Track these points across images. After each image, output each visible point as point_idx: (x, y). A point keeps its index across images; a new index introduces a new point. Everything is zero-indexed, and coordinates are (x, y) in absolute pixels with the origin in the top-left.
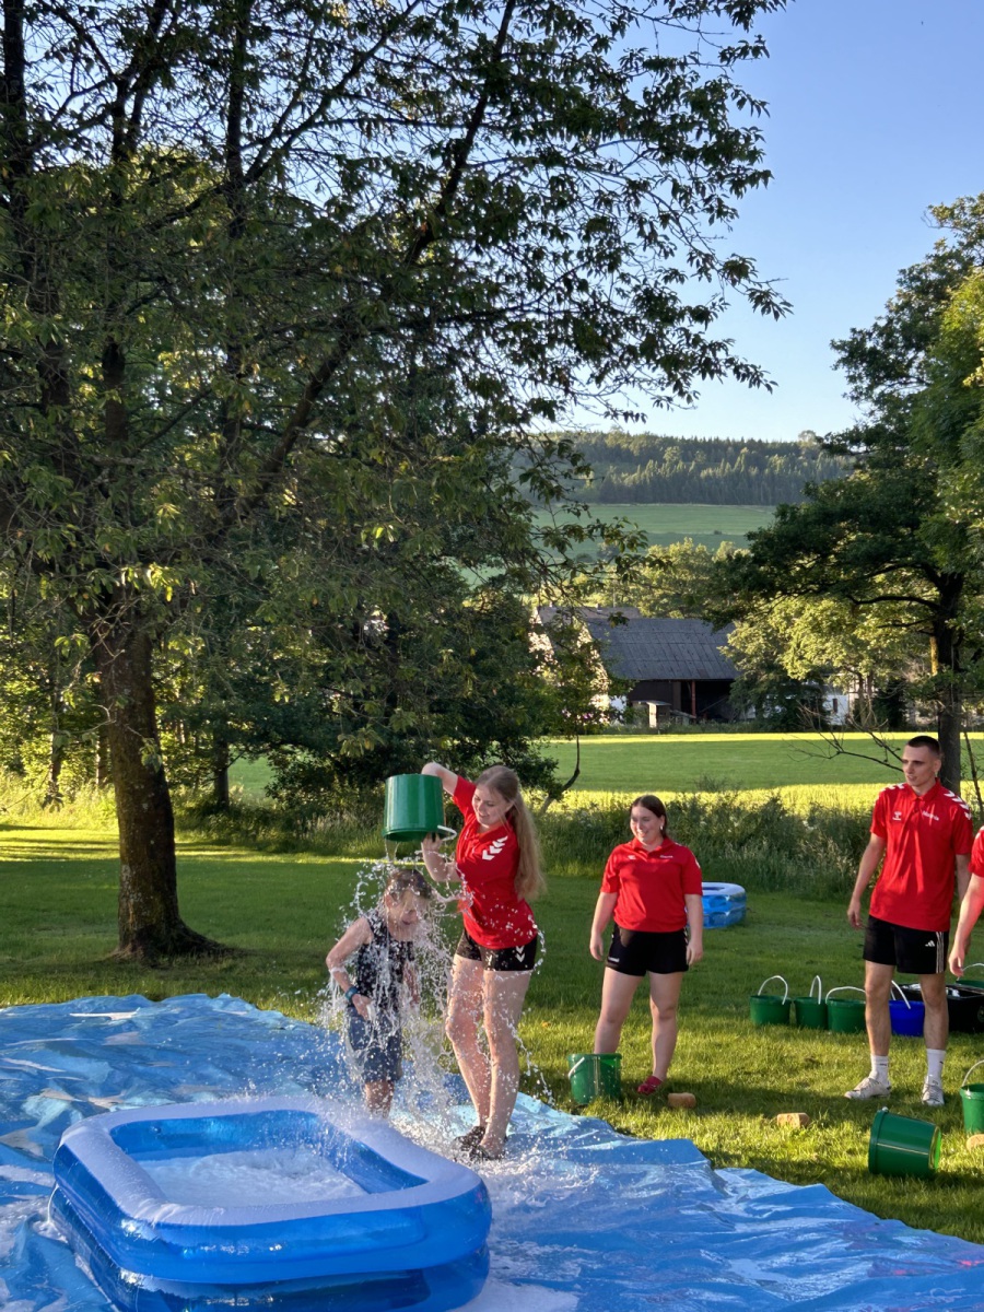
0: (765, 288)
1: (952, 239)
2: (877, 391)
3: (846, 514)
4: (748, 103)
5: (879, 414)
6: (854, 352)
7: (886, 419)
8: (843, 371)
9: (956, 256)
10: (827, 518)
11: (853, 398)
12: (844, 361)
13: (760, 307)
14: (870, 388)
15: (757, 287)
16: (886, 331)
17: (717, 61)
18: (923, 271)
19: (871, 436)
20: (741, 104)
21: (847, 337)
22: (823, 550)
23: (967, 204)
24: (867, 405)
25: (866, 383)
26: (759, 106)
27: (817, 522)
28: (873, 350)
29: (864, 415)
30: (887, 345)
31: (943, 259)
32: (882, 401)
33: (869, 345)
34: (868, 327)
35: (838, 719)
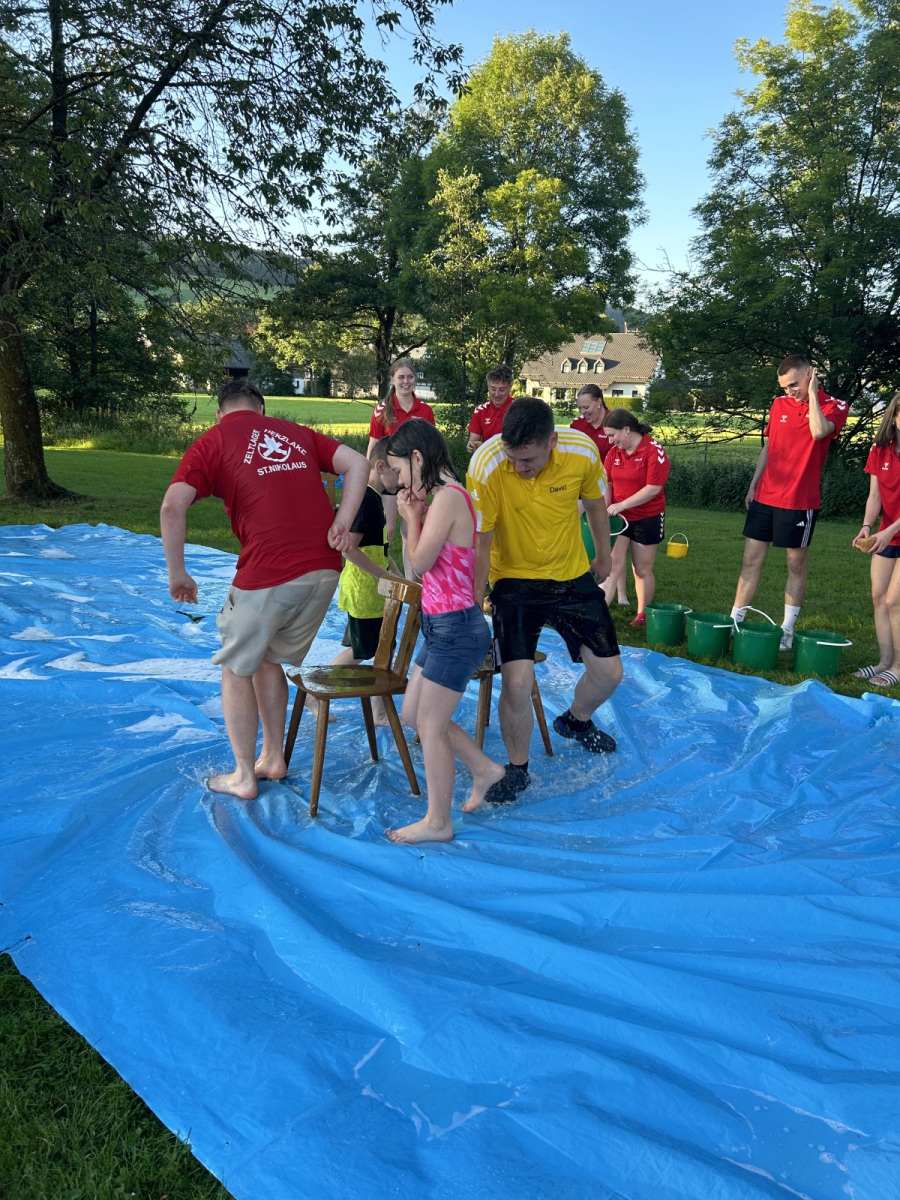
2: (353, 213)
6: (344, 190)
7: (358, 229)
8: (338, 200)
12: (339, 194)
14: (350, 211)
16: (361, 180)
19: (352, 238)
24: (349, 221)
30: (361, 187)
35: (300, 391)
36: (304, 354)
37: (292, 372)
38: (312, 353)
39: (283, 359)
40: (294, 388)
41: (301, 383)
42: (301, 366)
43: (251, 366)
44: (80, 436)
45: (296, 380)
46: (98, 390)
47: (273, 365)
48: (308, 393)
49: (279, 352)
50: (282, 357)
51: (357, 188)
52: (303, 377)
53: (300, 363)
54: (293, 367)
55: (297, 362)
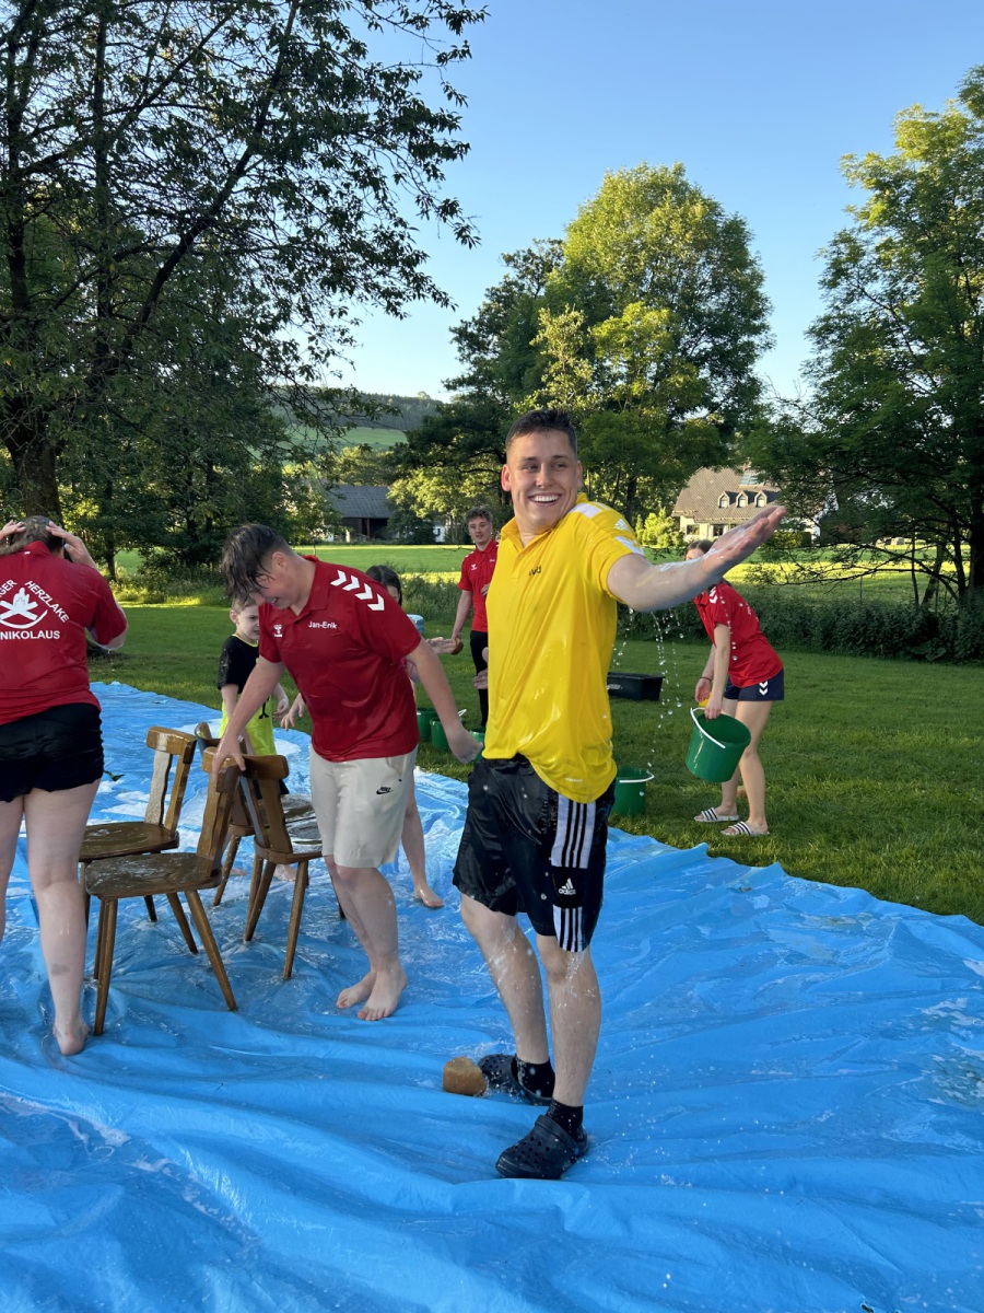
0: (467, 222)
1: (513, 274)
2: (473, 357)
3: (458, 423)
4: (454, 97)
5: (475, 369)
6: (462, 334)
7: (479, 372)
8: (456, 345)
9: (516, 284)
10: (449, 424)
11: (461, 360)
12: (456, 339)
13: (460, 239)
14: (469, 355)
15: (461, 222)
16: (479, 323)
17: (435, 63)
18: (497, 290)
19: (470, 381)
20: (450, 96)
21: (458, 325)
22: (445, 442)
23: (521, 254)
24: (467, 365)
25: (467, 352)
26: (461, 100)
27: (443, 426)
28: (472, 334)
29: (466, 369)
30: (479, 330)
31: (510, 284)
32: (475, 363)
33: (469, 330)
34: (470, 320)
35: (441, 539)
36: (445, 501)
37: (432, 519)
38: (453, 500)
39: (423, 507)
40: (434, 536)
41: (441, 531)
42: (441, 514)
43: (390, 515)
44: (188, 593)
45: (437, 528)
46: (210, 546)
47: (413, 513)
48: (448, 541)
49: (418, 500)
50: (422, 505)
51: (475, 332)
52: (444, 525)
53: (440, 510)
54: (432, 515)
55: (437, 509)
